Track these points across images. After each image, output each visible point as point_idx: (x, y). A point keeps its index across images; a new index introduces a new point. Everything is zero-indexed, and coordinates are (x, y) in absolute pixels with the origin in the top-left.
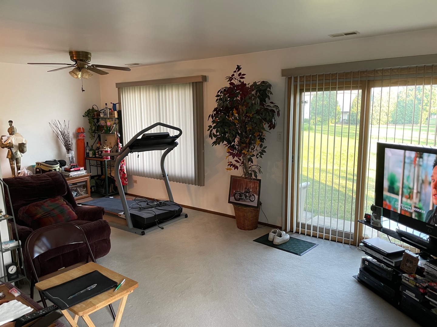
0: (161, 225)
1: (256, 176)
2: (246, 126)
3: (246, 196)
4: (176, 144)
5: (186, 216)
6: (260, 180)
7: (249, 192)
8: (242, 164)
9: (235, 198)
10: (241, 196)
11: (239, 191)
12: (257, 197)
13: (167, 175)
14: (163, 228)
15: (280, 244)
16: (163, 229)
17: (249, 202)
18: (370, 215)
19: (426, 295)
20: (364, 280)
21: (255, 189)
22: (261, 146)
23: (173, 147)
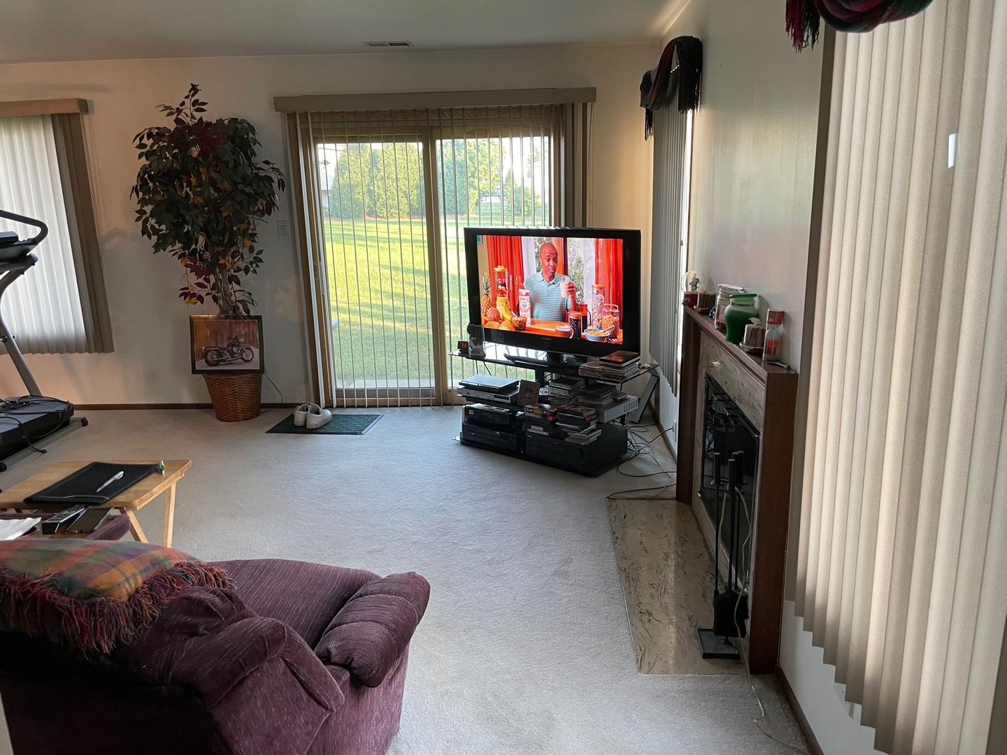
0: (38, 446)
1: (247, 311)
2: (221, 209)
3: (232, 354)
4: (31, 261)
5: (84, 422)
6: (259, 318)
7: (239, 344)
8: (212, 289)
9: (207, 361)
10: (220, 355)
11: (214, 345)
12: (256, 351)
13: (12, 336)
14: (44, 452)
15: (319, 426)
16: (46, 452)
17: (240, 364)
18: (467, 343)
19: (557, 421)
20: (472, 438)
21: (251, 337)
22: (251, 249)
23: (24, 267)
